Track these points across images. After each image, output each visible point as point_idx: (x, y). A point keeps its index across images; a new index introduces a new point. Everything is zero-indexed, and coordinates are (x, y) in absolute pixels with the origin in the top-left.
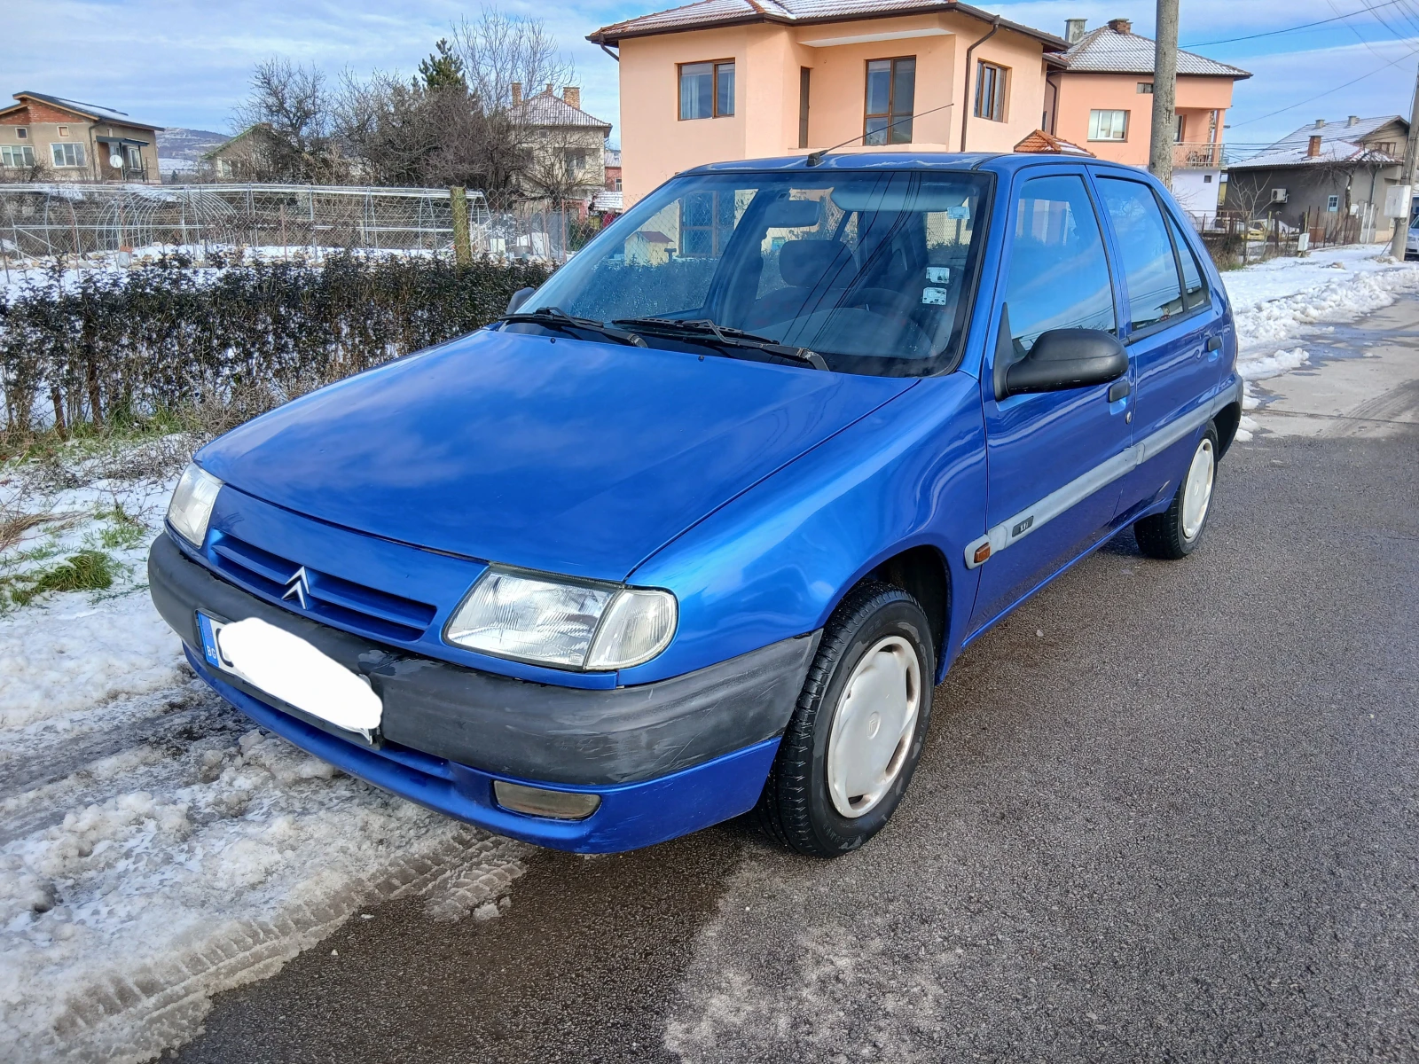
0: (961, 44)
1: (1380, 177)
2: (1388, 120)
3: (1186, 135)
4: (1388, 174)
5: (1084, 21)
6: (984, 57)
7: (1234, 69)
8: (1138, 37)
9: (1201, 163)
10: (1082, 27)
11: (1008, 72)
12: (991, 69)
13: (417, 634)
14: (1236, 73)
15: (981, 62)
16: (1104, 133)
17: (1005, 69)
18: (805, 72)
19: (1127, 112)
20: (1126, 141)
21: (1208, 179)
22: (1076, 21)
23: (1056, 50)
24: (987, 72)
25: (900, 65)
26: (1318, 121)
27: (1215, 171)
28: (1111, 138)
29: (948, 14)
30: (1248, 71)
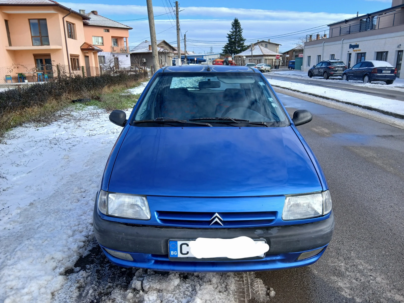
0: (61, 16)
1: (167, 56)
2: (162, 41)
3: (119, 44)
4: (168, 55)
5: (85, 10)
6: (68, 20)
7: (128, 27)
8: (101, 16)
9: (124, 52)
10: (84, 12)
11: (74, 25)
12: (70, 24)
13: (271, 221)
14: (129, 28)
15: (67, 22)
16: (97, 43)
17: (73, 24)
18: (6, 21)
19: (102, 37)
20: (103, 45)
21: (127, 56)
22: (82, 10)
23: (86, 19)
24: (69, 24)
25: (41, 21)
26: (146, 41)
27: (128, 54)
28: (99, 44)
29: (56, 7)
30: (132, 27)
